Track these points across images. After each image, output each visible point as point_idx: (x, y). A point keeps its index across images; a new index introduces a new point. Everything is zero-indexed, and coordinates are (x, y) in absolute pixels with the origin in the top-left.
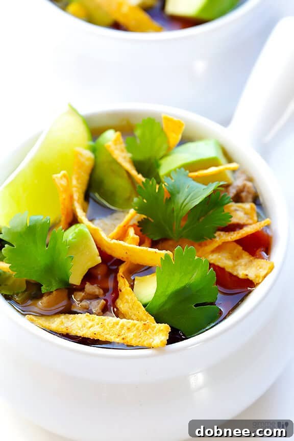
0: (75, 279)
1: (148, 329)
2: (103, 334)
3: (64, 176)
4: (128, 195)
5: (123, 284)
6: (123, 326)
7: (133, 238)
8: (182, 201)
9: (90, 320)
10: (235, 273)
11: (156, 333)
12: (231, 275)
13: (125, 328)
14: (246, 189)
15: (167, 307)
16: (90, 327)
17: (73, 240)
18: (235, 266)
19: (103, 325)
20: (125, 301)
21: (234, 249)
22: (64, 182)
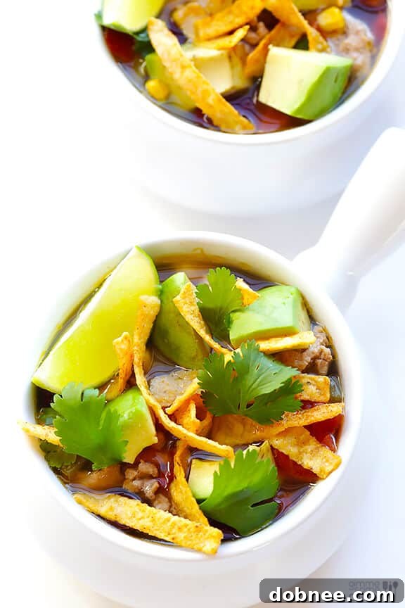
0: (129, 458)
1: (200, 531)
2: (152, 529)
3: (126, 338)
4: (194, 354)
5: (179, 472)
6: (174, 524)
7: (194, 422)
8: (250, 385)
9: (140, 510)
10: (299, 463)
11: (208, 538)
12: (295, 463)
13: (176, 527)
14: (322, 356)
15: (223, 506)
16: (140, 519)
17: (130, 420)
18: (300, 453)
19: (153, 520)
20: (179, 490)
21: (301, 435)
22: (124, 346)
